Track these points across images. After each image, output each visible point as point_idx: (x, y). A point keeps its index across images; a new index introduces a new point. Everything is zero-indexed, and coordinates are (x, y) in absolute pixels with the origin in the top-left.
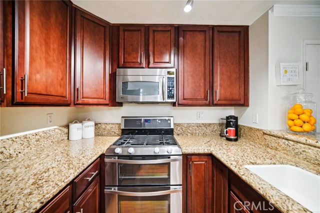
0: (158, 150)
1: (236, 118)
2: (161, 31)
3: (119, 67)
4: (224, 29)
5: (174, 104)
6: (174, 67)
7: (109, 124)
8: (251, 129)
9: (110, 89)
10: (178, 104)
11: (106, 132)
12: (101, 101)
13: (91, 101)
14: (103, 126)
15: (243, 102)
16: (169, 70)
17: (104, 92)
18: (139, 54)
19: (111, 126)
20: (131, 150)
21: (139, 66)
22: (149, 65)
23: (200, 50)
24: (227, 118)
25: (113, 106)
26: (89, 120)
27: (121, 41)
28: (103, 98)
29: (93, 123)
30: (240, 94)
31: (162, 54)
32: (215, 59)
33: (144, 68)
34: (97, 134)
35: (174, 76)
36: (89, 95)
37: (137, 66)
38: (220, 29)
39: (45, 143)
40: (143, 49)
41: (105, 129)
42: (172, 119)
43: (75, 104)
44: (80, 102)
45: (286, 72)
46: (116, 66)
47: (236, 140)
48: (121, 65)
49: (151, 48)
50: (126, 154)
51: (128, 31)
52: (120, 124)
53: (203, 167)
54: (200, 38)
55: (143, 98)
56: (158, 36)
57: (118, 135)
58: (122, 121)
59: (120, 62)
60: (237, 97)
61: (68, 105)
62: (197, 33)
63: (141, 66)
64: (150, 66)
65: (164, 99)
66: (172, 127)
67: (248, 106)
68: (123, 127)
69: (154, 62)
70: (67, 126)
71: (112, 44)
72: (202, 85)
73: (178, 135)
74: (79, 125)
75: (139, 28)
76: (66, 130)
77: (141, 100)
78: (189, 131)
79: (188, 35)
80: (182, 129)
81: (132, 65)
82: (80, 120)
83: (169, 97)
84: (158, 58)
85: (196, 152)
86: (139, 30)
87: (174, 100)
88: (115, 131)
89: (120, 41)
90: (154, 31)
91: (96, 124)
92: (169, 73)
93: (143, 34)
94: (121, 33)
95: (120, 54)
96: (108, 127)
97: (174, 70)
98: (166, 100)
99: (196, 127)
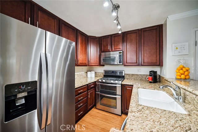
0: (112, 81)
3: (102, 52)
9: (99, 60)
10: (124, 65)
12: (96, 64)
13: (93, 64)
14: (98, 74)
17: (97, 61)
19: (100, 73)
22: (112, 50)
24: (150, 72)
25: (100, 66)
26: (93, 71)
29: (94, 72)
31: (117, 45)
33: (110, 51)
34: (96, 76)
36: (92, 63)
37: (108, 51)
39: (81, 77)
40: (110, 44)
42: (124, 72)
43: (89, 66)
44: (90, 65)
45: (177, 48)
46: (101, 52)
49: (113, 43)
51: (105, 38)
54: (134, 36)
56: (116, 38)
58: (104, 72)
60: (155, 61)
61: (87, 66)
62: (133, 34)
64: (113, 50)
66: (123, 75)
67: (162, 66)
68: (104, 74)
69: (114, 49)
70: (87, 73)
72: (135, 56)
73: (127, 79)
74: (90, 72)
76: (86, 74)
78: (133, 78)
79: (128, 36)
80: (129, 76)
81: (106, 51)
82: (90, 71)
83: (119, 62)
84: (116, 47)
85: (128, 84)
86: (108, 37)
87: (122, 64)
88: (102, 75)
89: (102, 42)
90: (114, 37)
91: (95, 73)
92: (120, 53)
93: (110, 38)
94: (102, 39)
95: (102, 47)
97: (122, 51)
98: (118, 63)
99: (136, 76)
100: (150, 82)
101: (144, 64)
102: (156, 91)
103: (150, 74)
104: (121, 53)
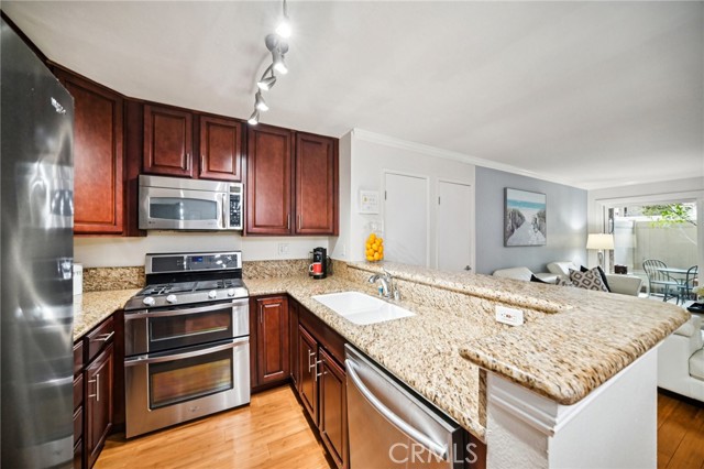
0: (214, 294)
1: (324, 251)
2: (221, 126)
3: (143, 173)
4: (310, 138)
5: (241, 233)
6: (240, 182)
7: (117, 268)
8: (339, 262)
10: (247, 233)
11: (109, 284)
12: (106, 227)
13: (87, 227)
15: (332, 231)
16: (233, 184)
17: (113, 212)
18: (183, 155)
19: (121, 271)
20: (173, 298)
21: (182, 173)
22: (200, 173)
23: (278, 160)
24: (315, 250)
25: (130, 236)
27: (148, 130)
28: (111, 223)
29: (78, 269)
30: (328, 220)
31: (221, 160)
32: (299, 175)
33: (189, 177)
34: (88, 289)
35: (241, 194)
36: (85, 217)
37: (178, 173)
38: (305, 138)
40: (189, 147)
41: (105, 278)
42: (239, 255)
45: (365, 200)
47: (324, 277)
48: (146, 170)
49: (203, 149)
50: (163, 304)
51: (161, 114)
52: (143, 267)
53: (277, 312)
54: (277, 144)
55: (185, 224)
56: (216, 133)
57: (138, 286)
58: (146, 260)
59: (145, 165)
60: (325, 225)
62: (274, 138)
63: (187, 174)
64: (202, 175)
65: (224, 225)
66: (239, 266)
67: (338, 235)
68: (149, 271)
69: (210, 171)
71: (126, 131)
72: (281, 207)
73: (250, 278)
75: (182, 114)
77: (182, 226)
78: (267, 272)
79: (262, 140)
80: (256, 269)
81: (169, 171)
83: (232, 223)
84: (215, 165)
85: (268, 292)
86: (182, 118)
87: (240, 228)
88: (131, 280)
89: (146, 129)
90: (209, 124)
91: (85, 270)
92: (232, 189)
93: (189, 125)
94: (147, 116)
95: (145, 150)
96: (114, 274)
97: (240, 185)
98: (228, 227)
99: (276, 265)
100: (316, 277)
101: (304, 231)
102: (344, 293)
103: (315, 256)
104: (237, 190)
